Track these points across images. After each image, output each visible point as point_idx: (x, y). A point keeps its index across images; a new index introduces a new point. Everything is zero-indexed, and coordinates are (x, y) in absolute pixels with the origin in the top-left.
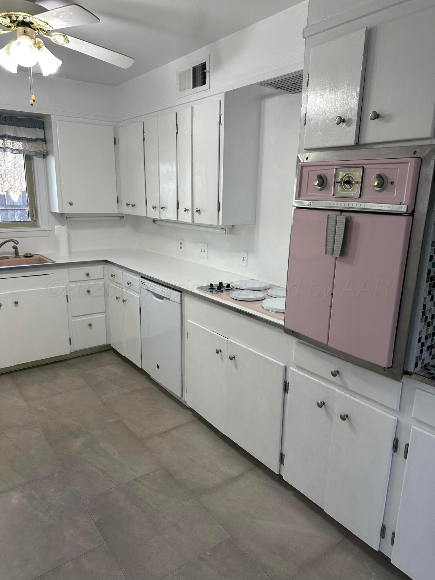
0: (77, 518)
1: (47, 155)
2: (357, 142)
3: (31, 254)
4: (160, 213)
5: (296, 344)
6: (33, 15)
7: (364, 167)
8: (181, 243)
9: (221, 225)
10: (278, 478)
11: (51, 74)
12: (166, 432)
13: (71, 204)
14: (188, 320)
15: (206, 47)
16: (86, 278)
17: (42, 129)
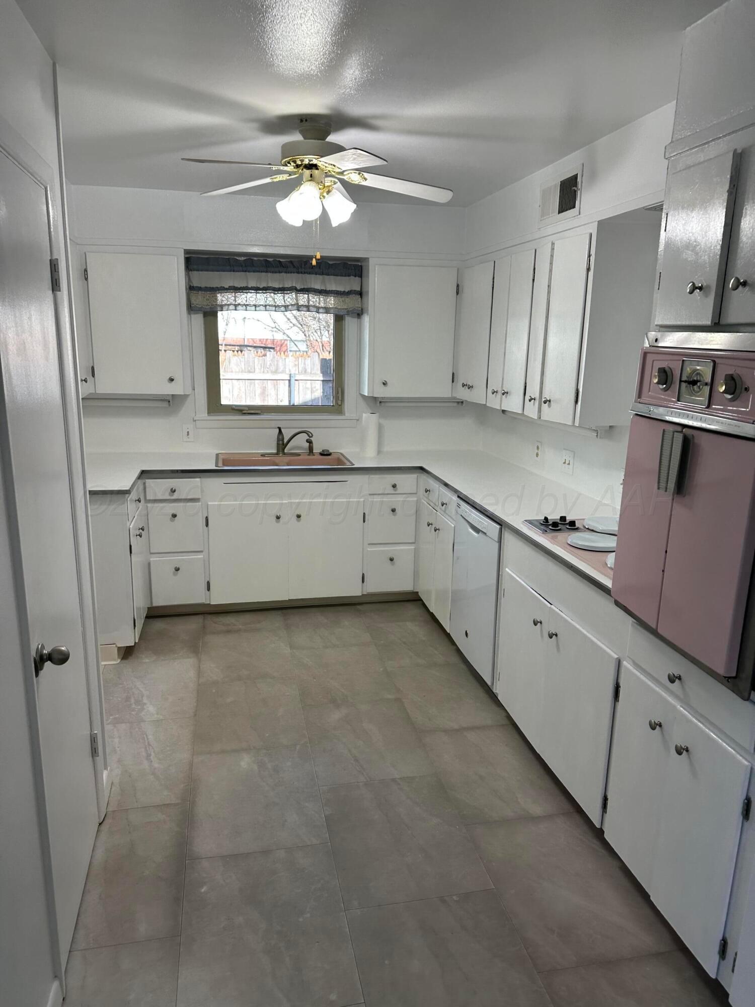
0: (307, 804)
1: (362, 314)
2: (717, 321)
3: (328, 451)
4: (501, 401)
5: (632, 625)
6: (322, 157)
7: (717, 362)
8: (538, 448)
9: (577, 425)
10: (599, 833)
11: (340, 224)
12: (457, 730)
13: (385, 384)
14: (507, 569)
15: (579, 151)
16: (391, 491)
17: (359, 277)
